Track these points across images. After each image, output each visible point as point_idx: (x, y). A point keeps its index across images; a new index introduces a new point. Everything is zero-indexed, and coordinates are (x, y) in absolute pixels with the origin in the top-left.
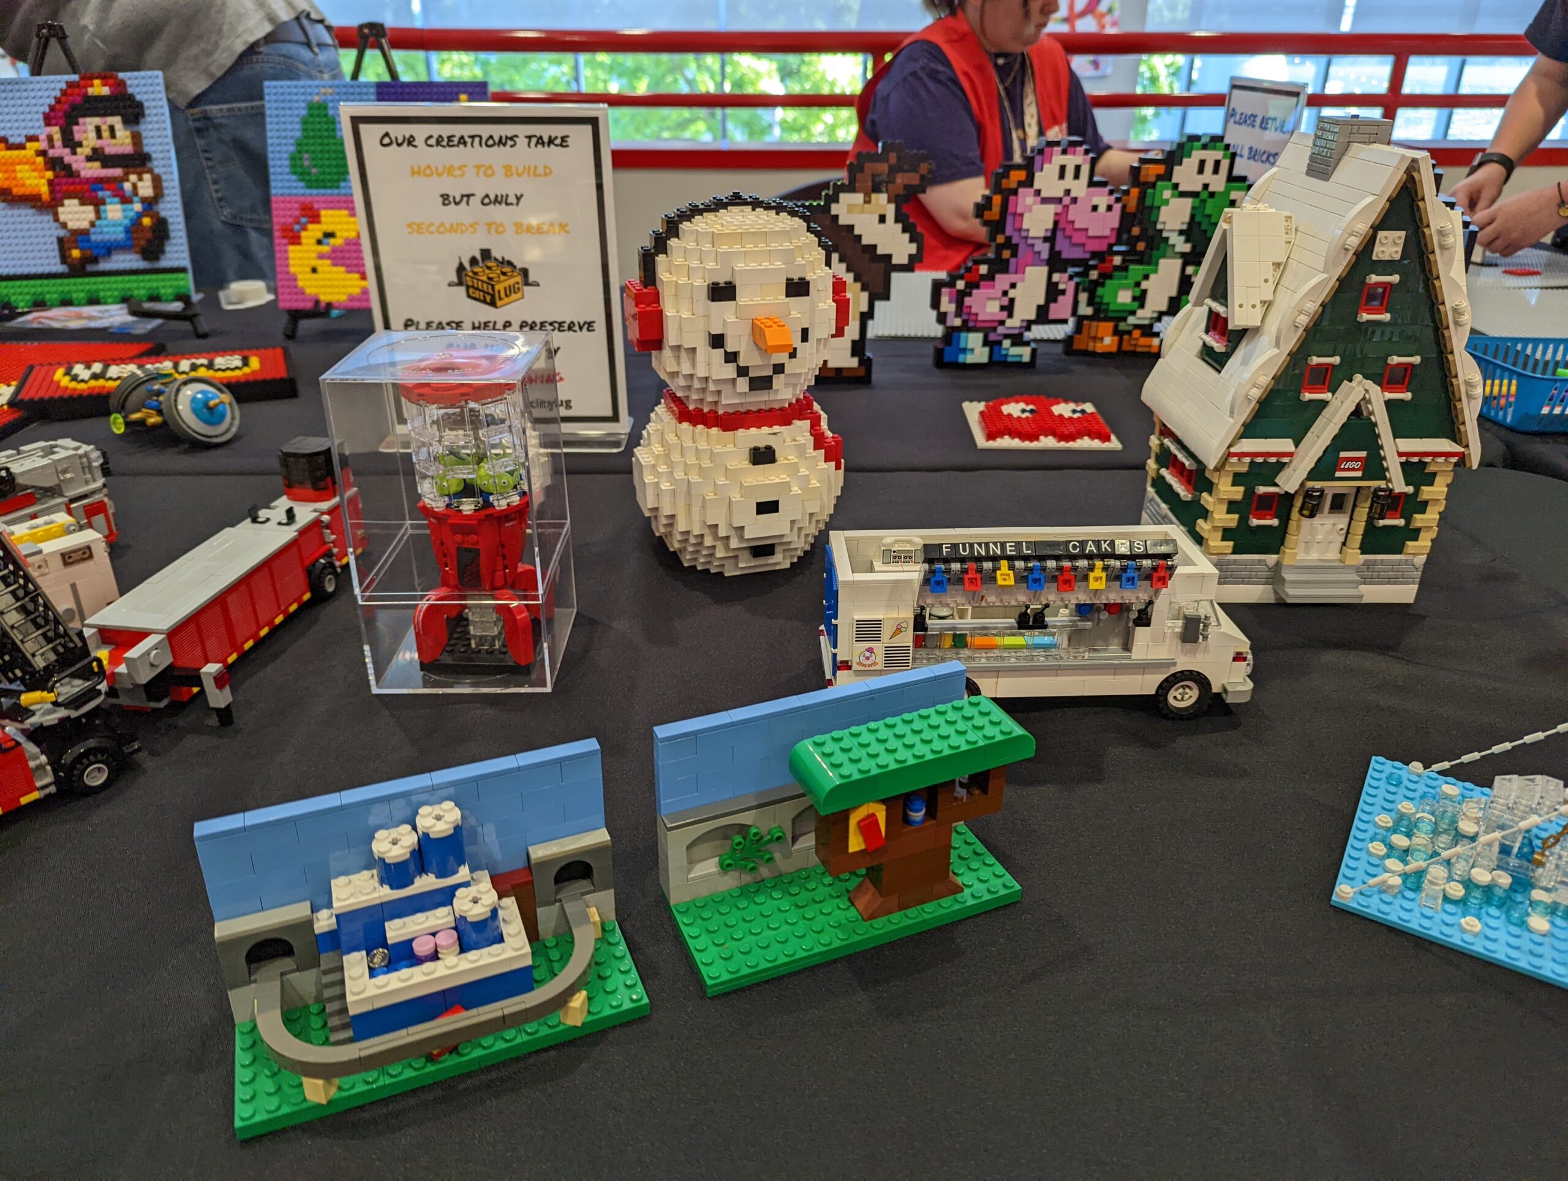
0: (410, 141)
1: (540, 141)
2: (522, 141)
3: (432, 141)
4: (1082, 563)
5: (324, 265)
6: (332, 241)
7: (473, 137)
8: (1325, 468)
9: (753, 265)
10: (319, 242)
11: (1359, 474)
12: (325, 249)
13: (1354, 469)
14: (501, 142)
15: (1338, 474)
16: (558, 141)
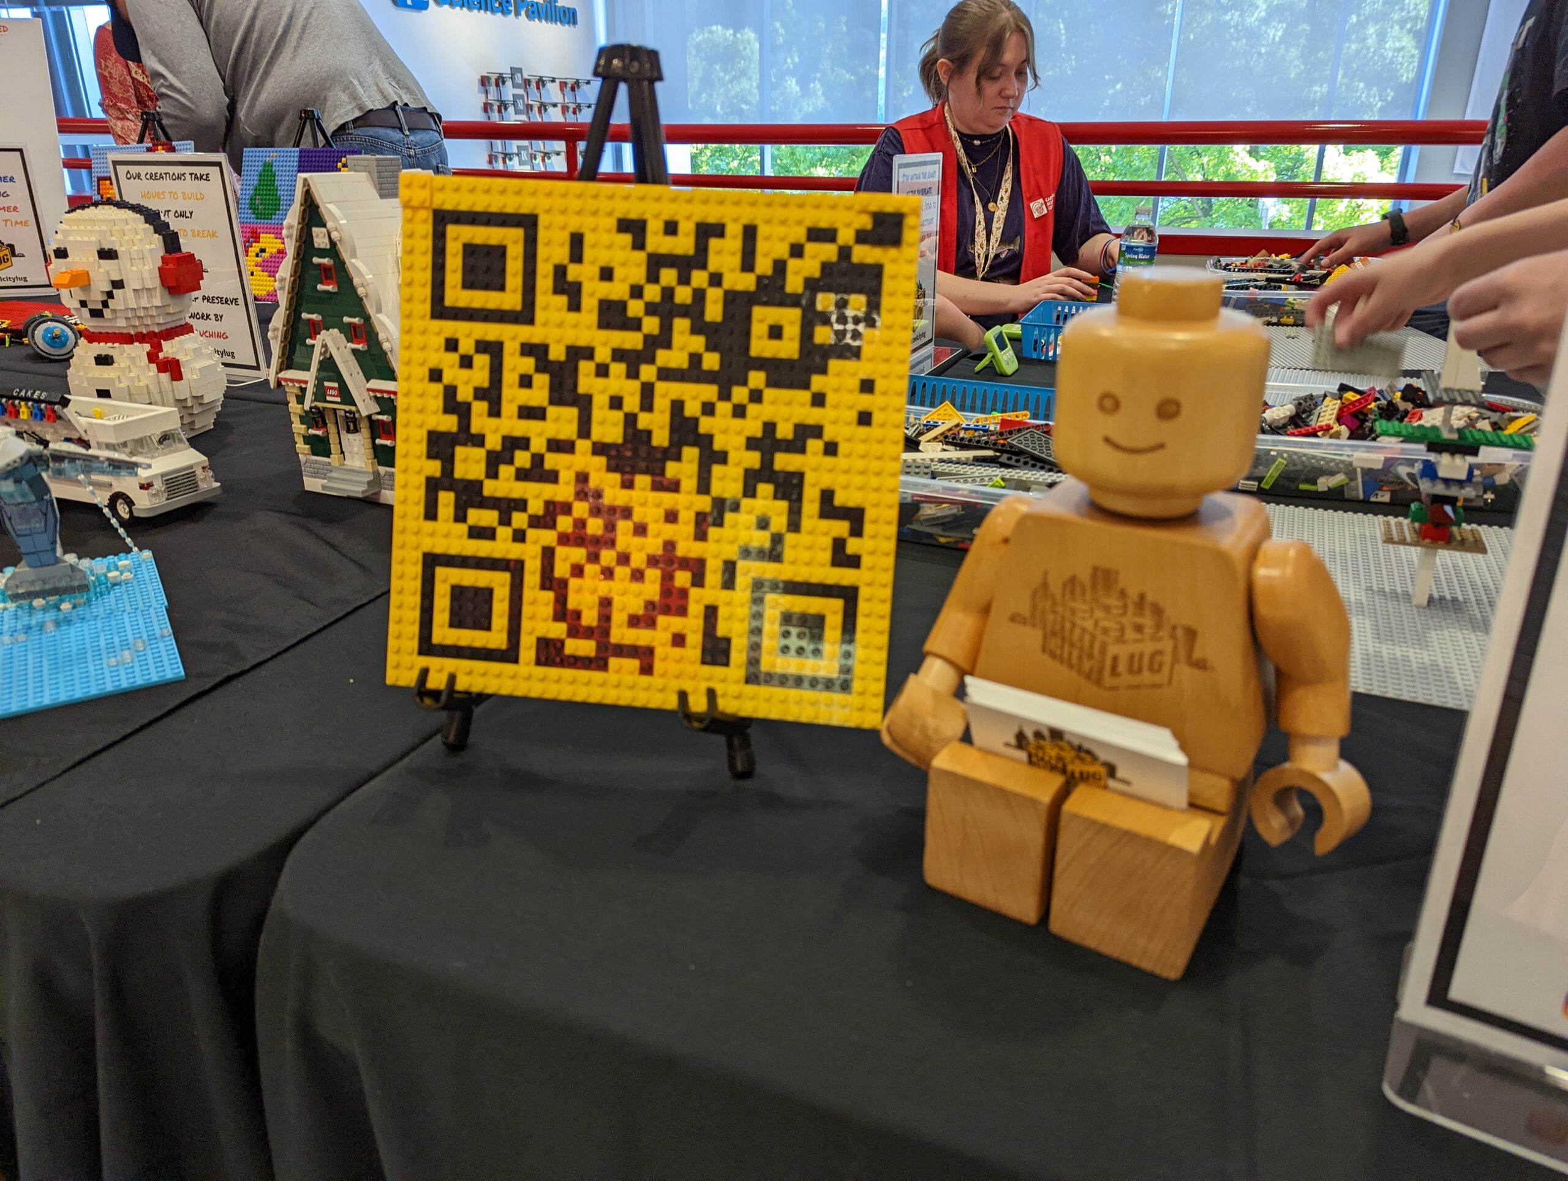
0: (139, 176)
1: (196, 178)
2: (188, 176)
3: (148, 177)
4: (17, 402)
5: (257, 270)
6: (263, 254)
7: (166, 174)
8: (321, 394)
9: (79, 238)
10: (257, 255)
11: (338, 399)
12: (259, 259)
13: (334, 396)
14: (179, 178)
15: (328, 398)
16: (204, 177)
